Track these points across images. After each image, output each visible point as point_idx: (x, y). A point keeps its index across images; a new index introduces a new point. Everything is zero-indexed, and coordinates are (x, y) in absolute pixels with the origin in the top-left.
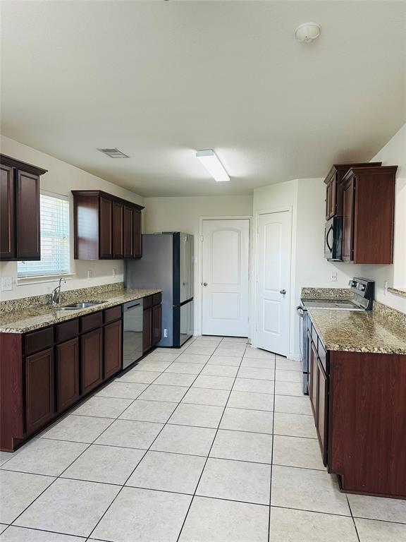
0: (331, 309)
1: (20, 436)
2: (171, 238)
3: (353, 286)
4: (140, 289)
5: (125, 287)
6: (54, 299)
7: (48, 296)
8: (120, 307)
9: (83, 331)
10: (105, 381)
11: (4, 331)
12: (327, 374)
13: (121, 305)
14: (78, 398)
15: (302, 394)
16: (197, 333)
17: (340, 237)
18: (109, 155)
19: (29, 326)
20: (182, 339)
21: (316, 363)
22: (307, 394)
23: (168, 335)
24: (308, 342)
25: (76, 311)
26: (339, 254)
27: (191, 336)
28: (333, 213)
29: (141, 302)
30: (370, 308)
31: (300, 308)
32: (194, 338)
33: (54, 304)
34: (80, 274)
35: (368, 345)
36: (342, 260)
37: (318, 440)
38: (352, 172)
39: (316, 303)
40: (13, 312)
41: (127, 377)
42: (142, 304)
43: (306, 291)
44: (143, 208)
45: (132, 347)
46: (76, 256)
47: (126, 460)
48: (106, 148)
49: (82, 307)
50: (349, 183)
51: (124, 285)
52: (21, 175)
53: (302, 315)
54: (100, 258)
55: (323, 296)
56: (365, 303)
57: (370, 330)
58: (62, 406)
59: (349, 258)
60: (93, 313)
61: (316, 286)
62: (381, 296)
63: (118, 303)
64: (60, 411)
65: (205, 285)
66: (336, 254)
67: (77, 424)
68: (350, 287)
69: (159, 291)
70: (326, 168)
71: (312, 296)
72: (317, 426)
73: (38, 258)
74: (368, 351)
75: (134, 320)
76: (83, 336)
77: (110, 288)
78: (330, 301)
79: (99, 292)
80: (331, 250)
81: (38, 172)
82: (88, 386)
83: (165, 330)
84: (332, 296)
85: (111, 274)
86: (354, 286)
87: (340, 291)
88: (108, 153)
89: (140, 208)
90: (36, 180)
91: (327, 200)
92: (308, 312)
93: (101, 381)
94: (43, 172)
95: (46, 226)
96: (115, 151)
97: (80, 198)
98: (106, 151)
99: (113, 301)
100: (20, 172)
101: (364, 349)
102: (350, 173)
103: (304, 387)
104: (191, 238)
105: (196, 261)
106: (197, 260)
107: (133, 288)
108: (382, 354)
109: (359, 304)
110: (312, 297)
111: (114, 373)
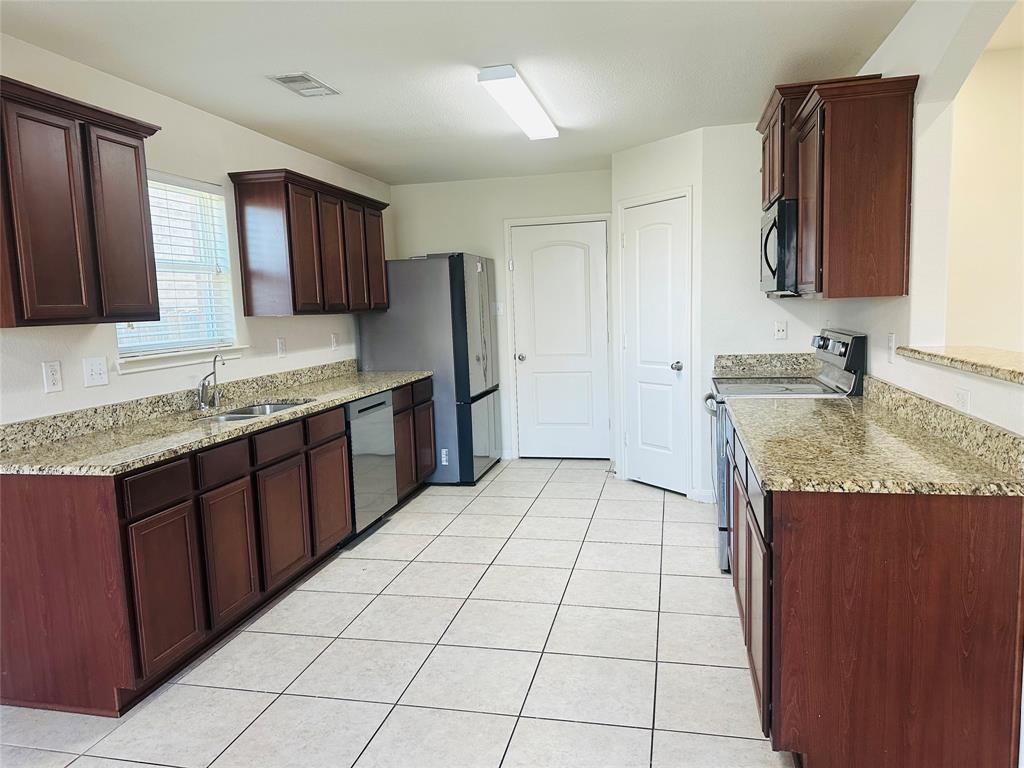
0: (776, 396)
1: (131, 684)
2: (446, 265)
3: (820, 347)
4: (389, 371)
5: (360, 370)
6: (205, 398)
7: (190, 393)
8: (342, 409)
9: (260, 462)
10: (317, 560)
11: (76, 473)
12: (767, 543)
13: (344, 406)
14: (258, 597)
15: (718, 572)
16: (509, 454)
17: (793, 244)
18: (296, 91)
19: (130, 461)
20: (478, 468)
21: (744, 514)
22: (728, 571)
23: (449, 461)
24: (727, 467)
25: (243, 423)
26: (790, 280)
27: (498, 461)
28: (776, 193)
29: (388, 398)
30: (858, 391)
31: (711, 397)
32: (503, 464)
33: (205, 410)
34: (259, 346)
35: (859, 477)
36: (797, 294)
37: (749, 672)
38: (816, 97)
39: (745, 385)
40: (115, 428)
41: (365, 548)
42: (389, 401)
43: (724, 362)
44: (385, 206)
45: (374, 487)
46: (248, 310)
47: (347, 729)
48: (284, 75)
49: (264, 413)
50: (810, 124)
51: (359, 366)
52: (99, 137)
53: (714, 413)
54: (297, 311)
55: (760, 371)
56: (847, 382)
57: (860, 438)
58: (221, 617)
59: (812, 287)
60: (281, 425)
61: (743, 350)
62: (881, 365)
63: (337, 403)
64: (217, 627)
65: (521, 358)
66: (785, 283)
67: (256, 653)
68: (814, 350)
69: (426, 374)
70: (760, 96)
71: (737, 372)
72: (749, 642)
73: (154, 316)
74: (857, 489)
75: (375, 434)
76: (260, 473)
77: (328, 372)
78: (772, 380)
79: (304, 380)
80: (774, 273)
81: (136, 131)
82: (280, 573)
83: (444, 451)
84: (778, 369)
85: (328, 344)
86: (824, 347)
87: (794, 359)
88: (291, 85)
89: (379, 206)
90: (135, 148)
91: (763, 170)
92: (727, 406)
93: (309, 560)
94: (151, 130)
95: (167, 249)
96: (303, 79)
97: (246, 188)
98: (287, 80)
99: (326, 399)
100: (95, 132)
101: (849, 487)
102: (814, 99)
103: (721, 557)
104: (488, 264)
105: (501, 312)
106: (503, 308)
107: (375, 371)
108: (889, 495)
109: (833, 384)
110: (735, 374)
111: (339, 540)
